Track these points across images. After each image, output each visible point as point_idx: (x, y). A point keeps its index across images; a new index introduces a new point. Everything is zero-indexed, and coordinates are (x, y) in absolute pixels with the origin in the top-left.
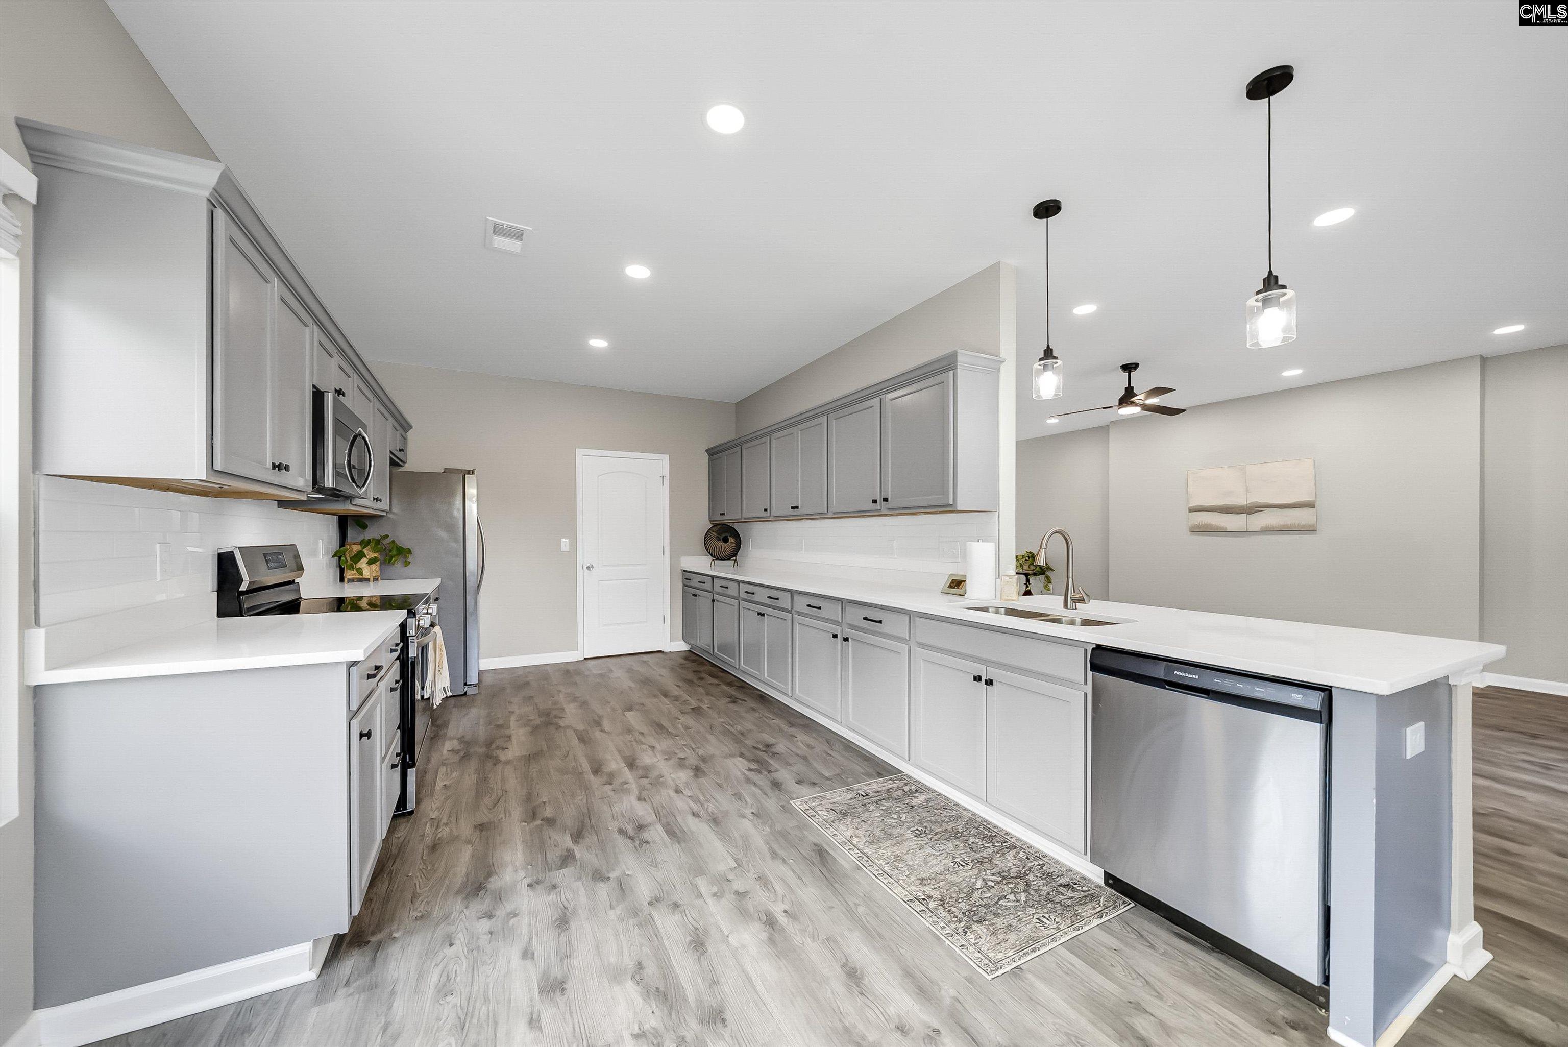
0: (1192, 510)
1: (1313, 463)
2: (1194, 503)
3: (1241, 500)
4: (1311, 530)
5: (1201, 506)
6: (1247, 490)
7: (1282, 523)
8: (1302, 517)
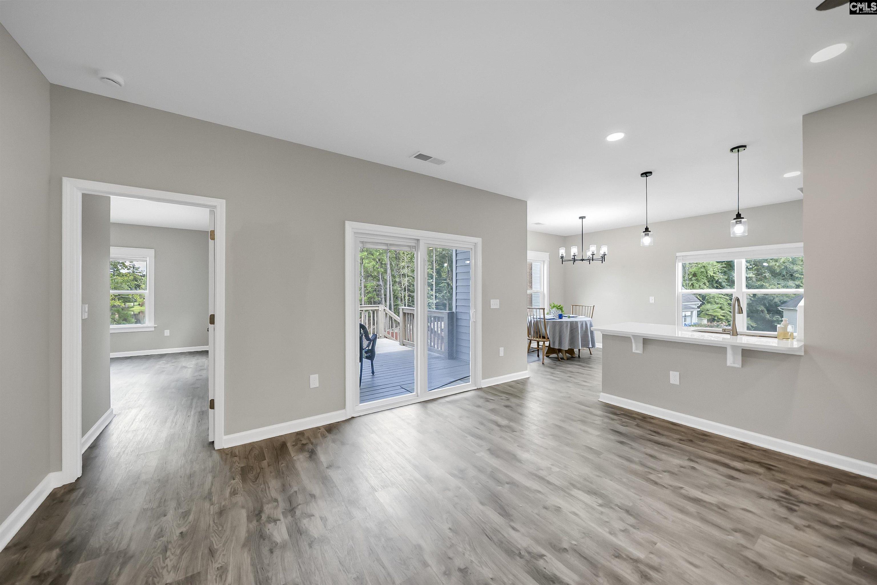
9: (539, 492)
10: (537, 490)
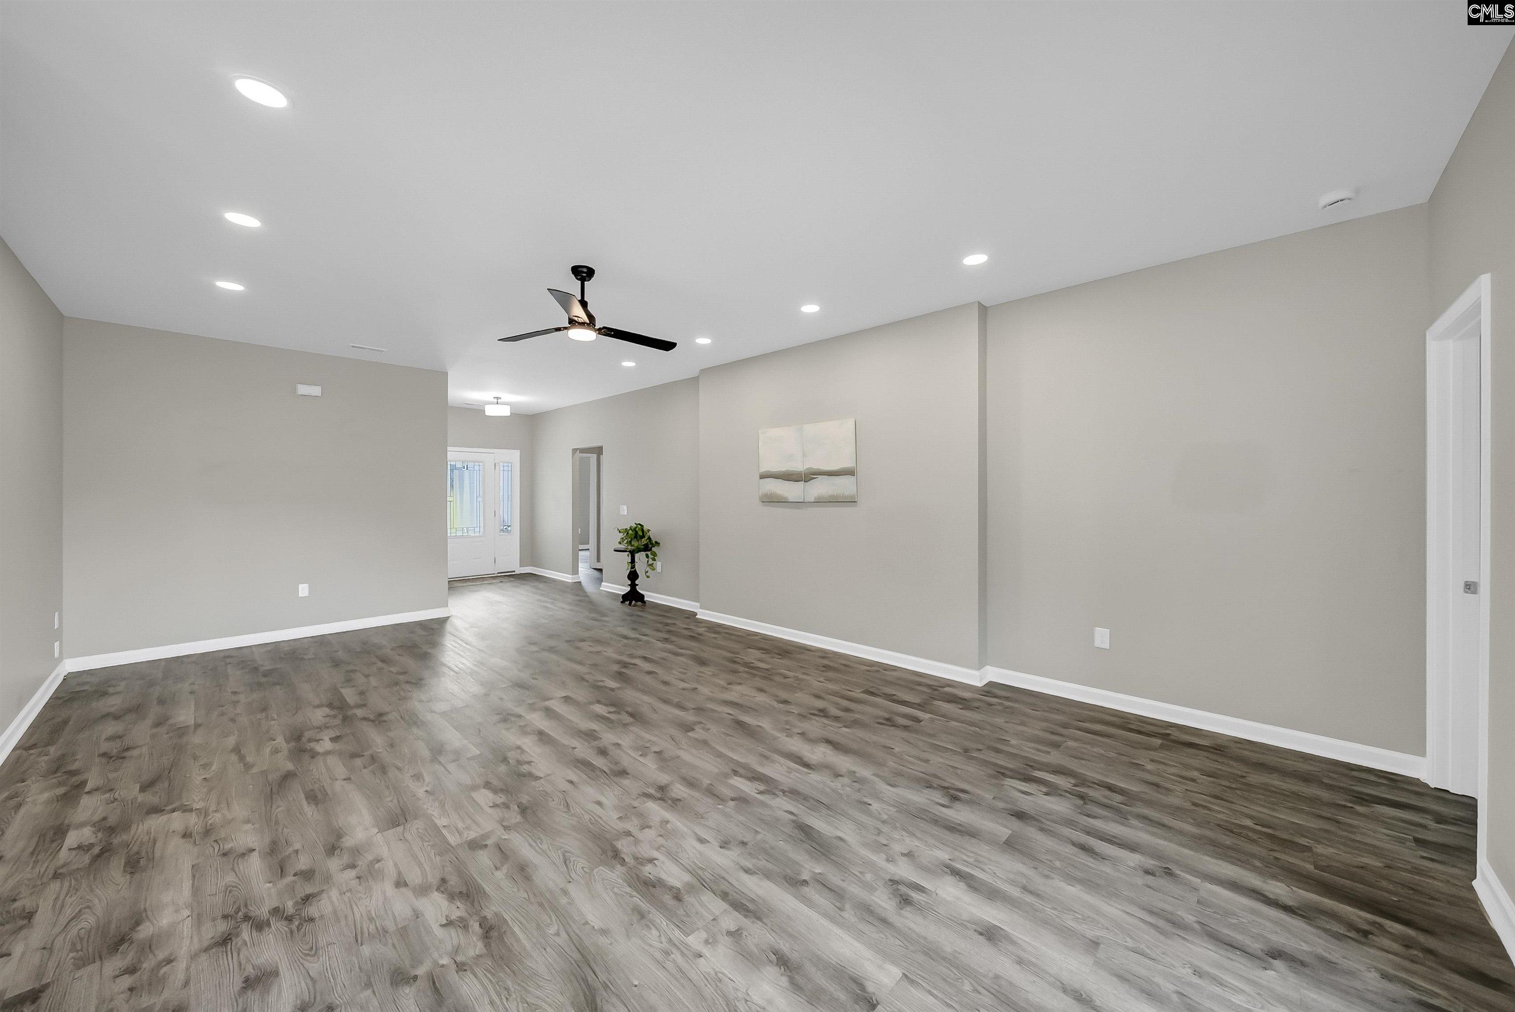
0: (763, 476)
1: (854, 423)
2: (765, 468)
3: (799, 466)
4: (851, 501)
5: (769, 471)
6: (804, 455)
7: (831, 493)
8: (843, 486)
9: (747, 871)
10: (750, 874)
